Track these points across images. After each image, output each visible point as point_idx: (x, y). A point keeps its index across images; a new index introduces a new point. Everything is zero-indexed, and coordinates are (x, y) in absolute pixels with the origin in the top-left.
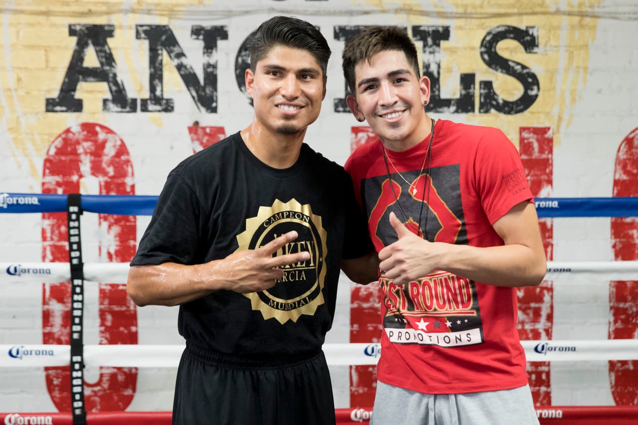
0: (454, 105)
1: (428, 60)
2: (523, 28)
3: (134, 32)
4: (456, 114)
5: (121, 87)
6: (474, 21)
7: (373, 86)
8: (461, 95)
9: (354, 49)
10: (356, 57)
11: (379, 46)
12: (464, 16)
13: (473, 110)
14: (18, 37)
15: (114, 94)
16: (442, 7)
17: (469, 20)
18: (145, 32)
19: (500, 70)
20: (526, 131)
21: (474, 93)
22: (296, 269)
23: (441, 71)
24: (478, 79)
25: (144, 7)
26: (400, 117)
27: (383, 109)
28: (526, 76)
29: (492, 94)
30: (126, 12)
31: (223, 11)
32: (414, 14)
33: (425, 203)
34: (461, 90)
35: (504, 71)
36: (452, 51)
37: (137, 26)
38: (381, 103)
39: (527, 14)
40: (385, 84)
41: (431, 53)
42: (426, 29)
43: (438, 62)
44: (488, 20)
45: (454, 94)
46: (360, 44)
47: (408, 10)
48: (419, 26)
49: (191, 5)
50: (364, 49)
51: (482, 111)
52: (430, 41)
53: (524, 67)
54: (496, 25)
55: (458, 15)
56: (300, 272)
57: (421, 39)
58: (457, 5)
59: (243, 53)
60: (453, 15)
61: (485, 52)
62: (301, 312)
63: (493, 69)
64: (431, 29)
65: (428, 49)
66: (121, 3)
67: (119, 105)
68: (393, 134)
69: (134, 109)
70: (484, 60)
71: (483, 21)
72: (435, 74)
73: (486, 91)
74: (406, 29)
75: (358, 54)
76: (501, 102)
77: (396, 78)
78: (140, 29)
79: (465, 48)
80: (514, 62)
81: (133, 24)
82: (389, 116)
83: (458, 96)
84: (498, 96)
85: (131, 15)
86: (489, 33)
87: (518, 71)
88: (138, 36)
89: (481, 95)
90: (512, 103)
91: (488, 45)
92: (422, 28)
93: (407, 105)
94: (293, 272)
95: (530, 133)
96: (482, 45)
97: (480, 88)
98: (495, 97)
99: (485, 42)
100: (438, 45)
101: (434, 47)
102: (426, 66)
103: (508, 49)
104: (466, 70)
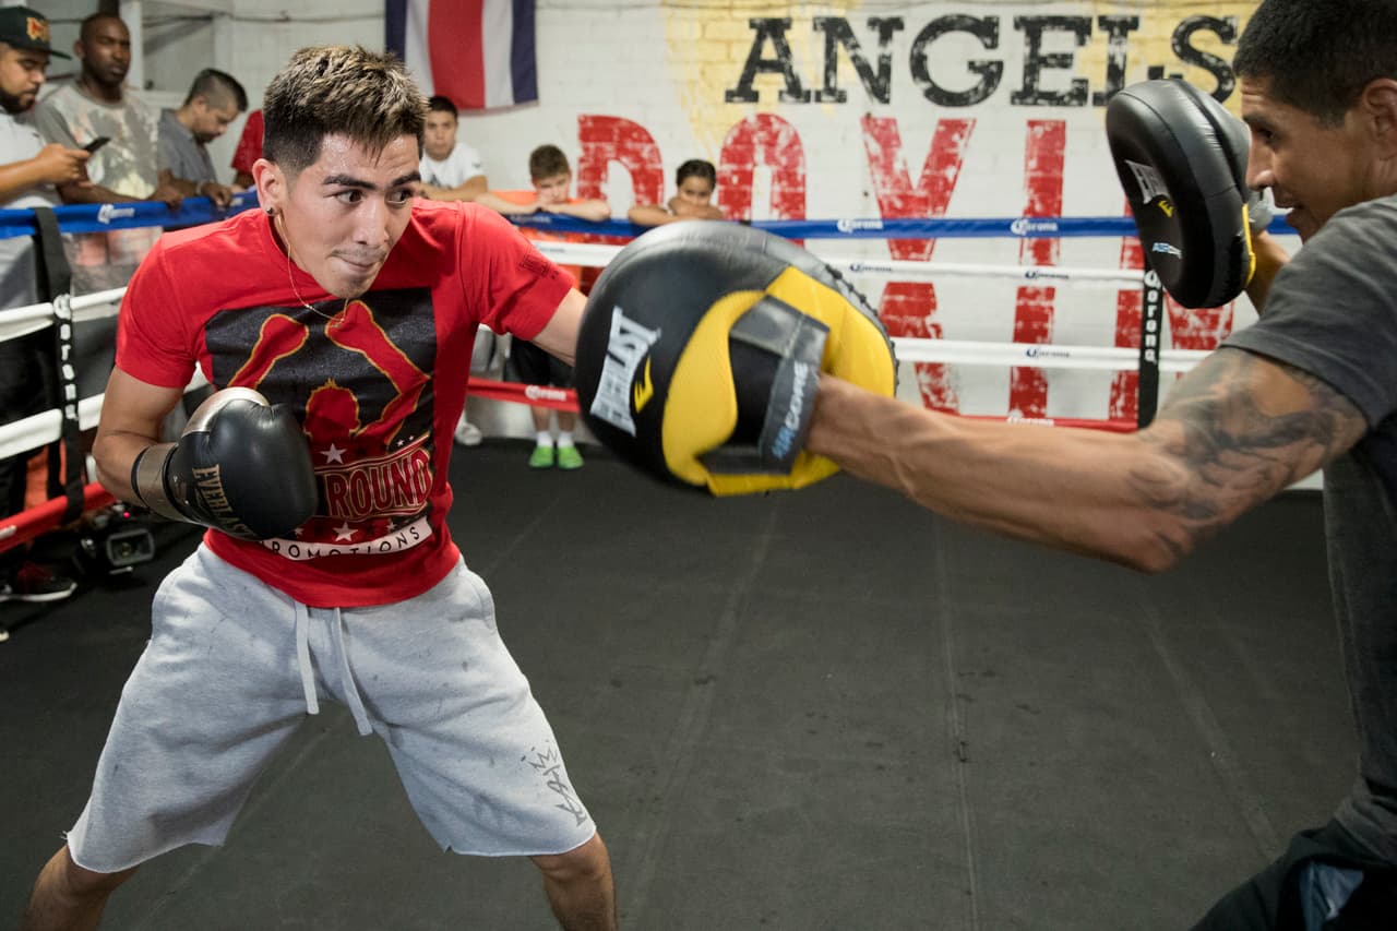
1: (1114, 52)
2: (1221, 17)
3: (811, 24)
5: (797, 78)
6: (1167, 10)
12: (1156, 5)
15: (789, 85)
17: (1161, 9)
18: (822, 24)
19: (1192, 63)
23: (1128, 63)
24: (1167, 72)
28: (1221, 69)
30: (805, 4)
32: (1101, 2)
35: (1197, 64)
36: (1141, 42)
37: (815, 18)
39: (1226, 3)
41: (1117, 43)
42: (1113, 19)
43: (1124, 53)
44: (1183, 10)
48: (1107, 16)
52: (1116, 31)
53: (1219, 60)
54: (1191, 14)
55: (1149, 4)
57: (1107, 30)
59: (919, 44)
60: (1144, 3)
61: (1177, 44)
63: (1184, 61)
64: (1118, 19)
65: (1114, 40)
67: (794, 96)
69: (808, 100)
70: (1175, 51)
71: (1178, 9)
72: (1121, 66)
74: (1090, 20)
78: (817, 21)
79: (1156, 40)
80: (1208, 54)
81: (811, 16)
85: (810, 8)
86: (1182, 23)
87: (1213, 64)
88: (815, 28)
91: (1180, 36)
92: (1109, 18)
96: (1174, 36)
99: (1177, 33)
100: (1126, 36)
101: (1121, 37)
102: (1112, 58)
103: (1203, 40)
104: (1155, 62)
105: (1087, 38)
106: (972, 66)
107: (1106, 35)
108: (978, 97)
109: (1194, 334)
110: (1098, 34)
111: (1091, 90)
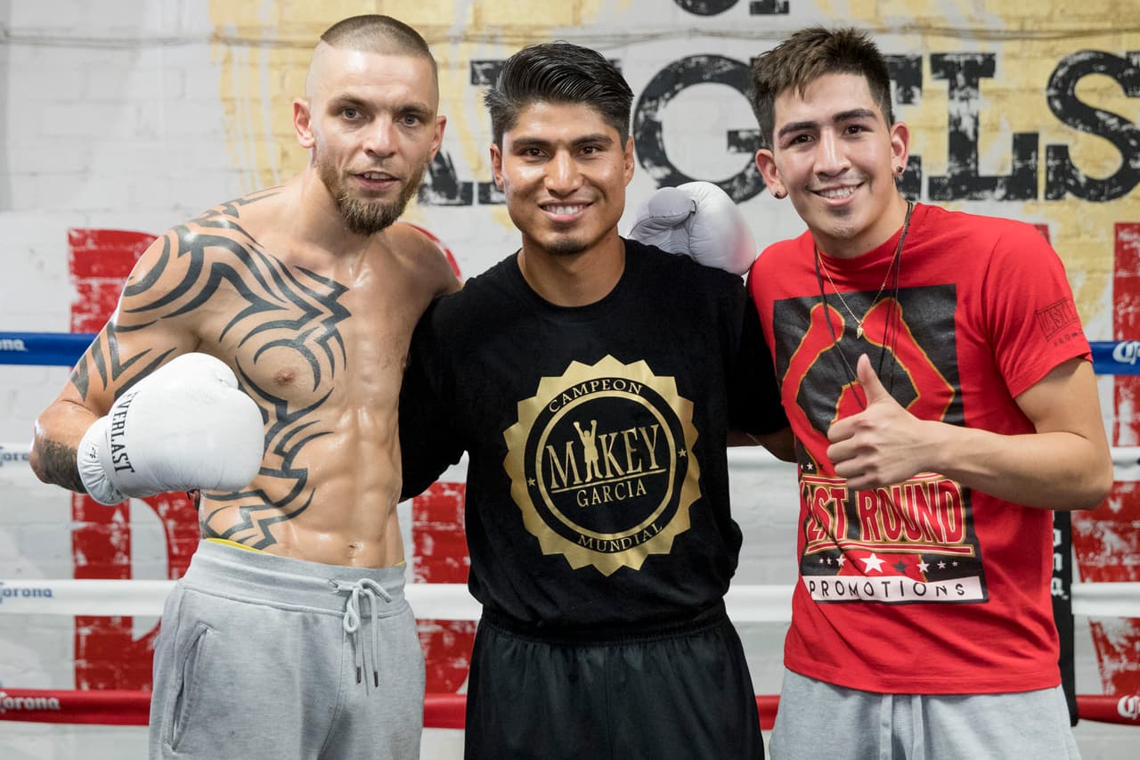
0: (1001, 187)
1: (958, 112)
2: (1122, 53)
3: (467, 73)
4: (1005, 203)
5: (447, 163)
6: (1036, 43)
7: (806, 136)
8: (1014, 170)
9: (775, 68)
10: (778, 81)
11: (822, 64)
12: (1018, 35)
13: (1035, 196)
14: (282, 86)
15: (436, 175)
16: (982, 21)
17: (1028, 42)
18: (486, 72)
19: (1081, 126)
20: (1127, 230)
21: (1036, 167)
22: (625, 478)
23: (981, 130)
24: (1043, 143)
25: (485, 32)
26: (852, 197)
27: (822, 180)
28: (1126, 135)
29: (1067, 168)
30: (456, 40)
31: (614, 36)
32: (933, 34)
33: (889, 351)
34: (1013, 161)
35: (1088, 128)
36: (1000, 95)
37: (473, 63)
38: (818, 168)
39: (1127, 30)
40: (828, 136)
41: (962, 99)
42: (955, 59)
43: (975, 114)
44: (1061, 42)
45: (1002, 168)
46: (786, 59)
47: (924, 28)
48: (944, 55)
49: (562, 26)
50: (794, 69)
51: (1050, 196)
52: (961, 78)
53: (1122, 121)
54: (1074, 50)
55: (1009, 35)
56: (634, 482)
57: (945, 77)
58: (1008, 18)
59: (647, 105)
60: (1002, 34)
61: (1056, 97)
62: (647, 551)
63: (1069, 125)
64: (962, 59)
65: (957, 93)
66: (447, 26)
67: (444, 194)
68: (837, 225)
69: (467, 201)
70: (1054, 110)
71: (1053, 43)
72: (970, 135)
73: (1057, 162)
74: (919, 60)
75: (782, 76)
76: (1082, 180)
77: (849, 125)
78: (478, 67)
79: (1022, 91)
80: (1105, 112)
81: (467, 59)
82: (832, 194)
83: (1008, 171)
84: (1077, 170)
85: (463, 46)
86: (1062, 65)
87: (1113, 128)
88: (474, 80)
89: (1048, 168)
90: (1103, 182)
91: (1060, 85)
92: (947, 58)
93: (866, 175)
94: (622, 484)
95: (1132, 232)
96: (1050, 85)
97: (1047, 158)
98: (1074, 172)
99: (1055, 79)
100: (976, 86)
101: (969, 89)
102: (955, 122)
103: (1095, 90)
104: (1023, 127)
105: (916, 90)
106: (734, 139)
107: (944, 85)
108: (747, 190)
109: (1114, 561)
110: (932, 82)
111: (926, 173)
